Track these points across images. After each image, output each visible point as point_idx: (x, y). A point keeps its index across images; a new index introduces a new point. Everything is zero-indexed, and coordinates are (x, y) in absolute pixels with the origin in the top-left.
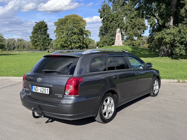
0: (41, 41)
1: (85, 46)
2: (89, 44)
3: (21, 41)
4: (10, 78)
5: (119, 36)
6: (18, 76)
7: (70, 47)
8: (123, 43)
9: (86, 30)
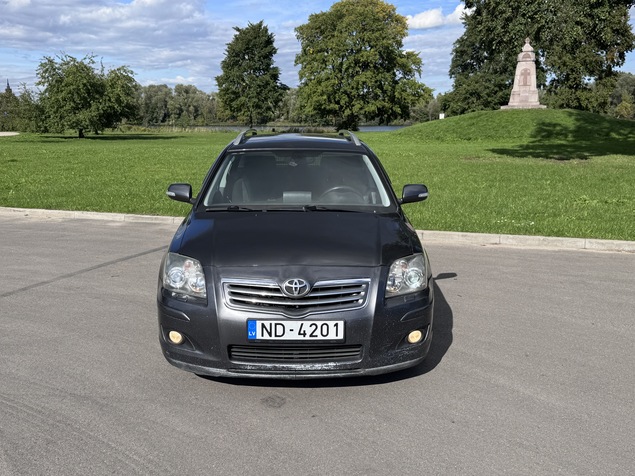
0: (253, 92)
1: (399, 110)
2: (413, 104)
3: (187, 92)
5: (529, 74)
7: (347, 112)
8: (542, 100)
9: (404, 53)
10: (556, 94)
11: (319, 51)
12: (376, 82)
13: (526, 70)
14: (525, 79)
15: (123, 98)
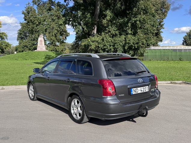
5: (42, 41)
9: (1, 32)
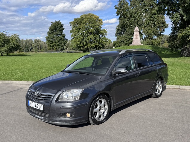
0: (57, 41)
1: (101, 46)
2: (105, 44)
3: (38, 41)
4: (13, 82)
6: (21, 80)
7: (86, 47)
8: (141, 43)
9: (102, 30)
10: (146, 41)
11: (77, 29)
12: (94, 38)
13: (136, 34)
14: (137, 37)
15: (15, 43)
